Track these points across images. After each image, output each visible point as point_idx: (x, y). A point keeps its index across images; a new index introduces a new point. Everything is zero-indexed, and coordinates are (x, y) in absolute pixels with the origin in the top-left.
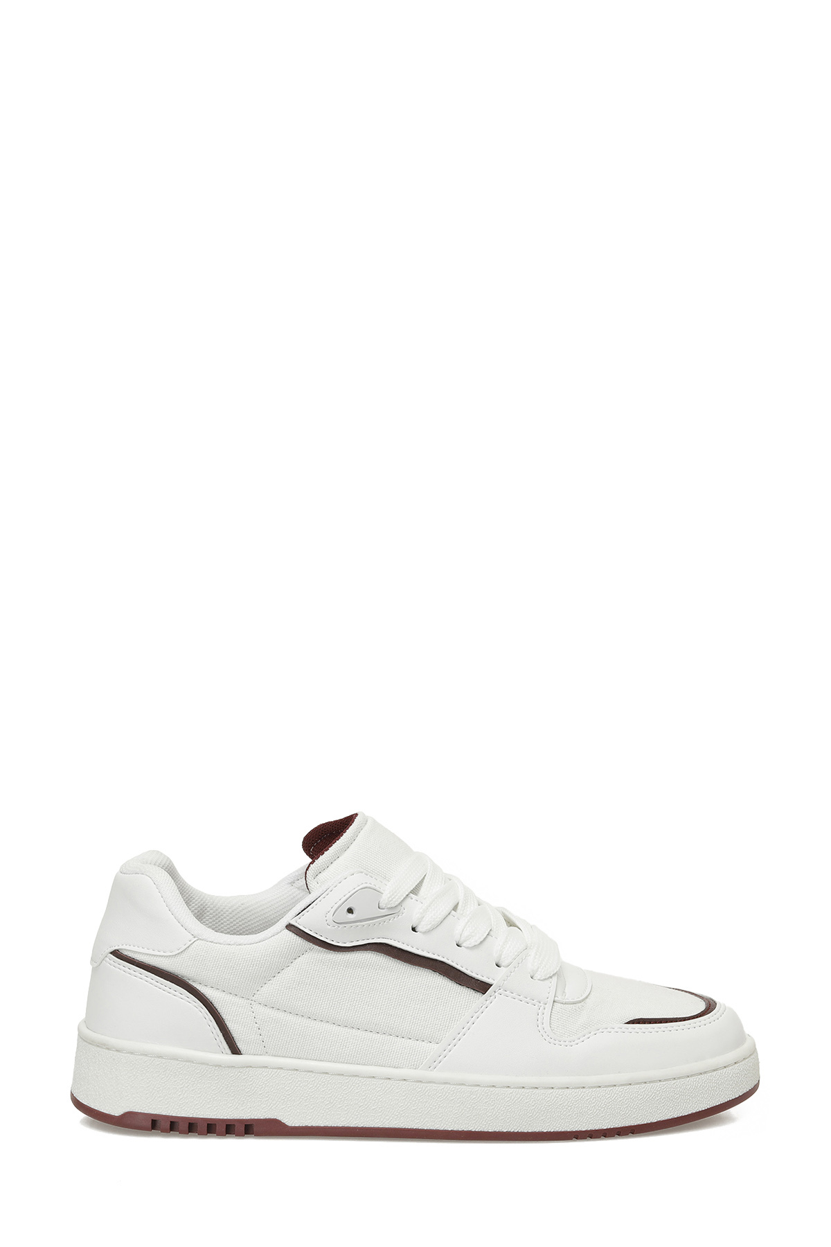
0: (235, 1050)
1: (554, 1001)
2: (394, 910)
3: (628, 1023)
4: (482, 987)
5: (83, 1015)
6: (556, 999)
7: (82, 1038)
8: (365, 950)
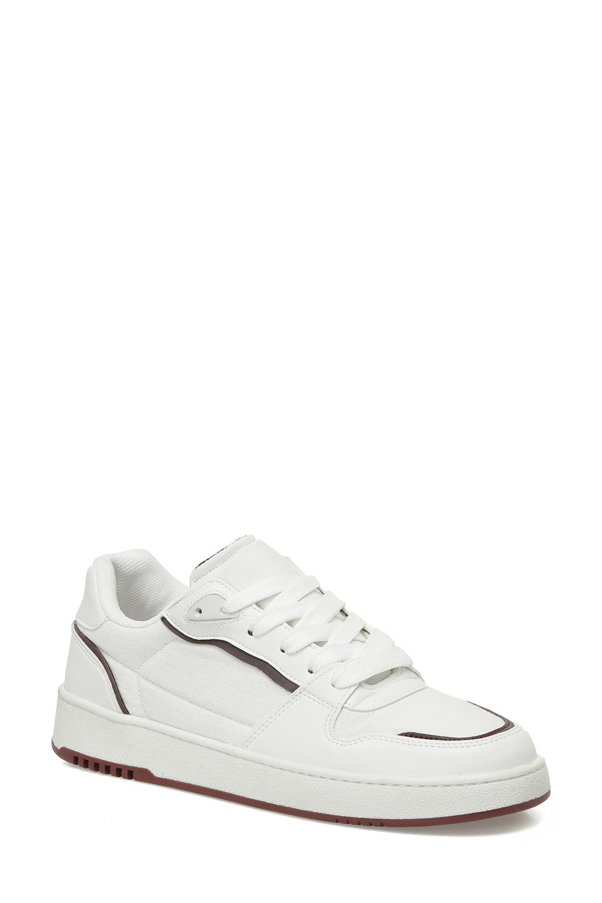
0: (125, 711)
1: (343, 707)
2: (233, 616)
3: (400, 735)
4: (291, 687)
5: (63, 681)
6: (345, 705)
7: (61, 697)
8: (211, 644)
